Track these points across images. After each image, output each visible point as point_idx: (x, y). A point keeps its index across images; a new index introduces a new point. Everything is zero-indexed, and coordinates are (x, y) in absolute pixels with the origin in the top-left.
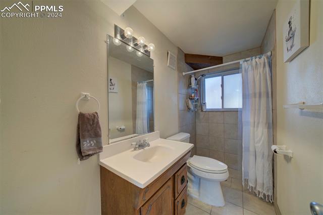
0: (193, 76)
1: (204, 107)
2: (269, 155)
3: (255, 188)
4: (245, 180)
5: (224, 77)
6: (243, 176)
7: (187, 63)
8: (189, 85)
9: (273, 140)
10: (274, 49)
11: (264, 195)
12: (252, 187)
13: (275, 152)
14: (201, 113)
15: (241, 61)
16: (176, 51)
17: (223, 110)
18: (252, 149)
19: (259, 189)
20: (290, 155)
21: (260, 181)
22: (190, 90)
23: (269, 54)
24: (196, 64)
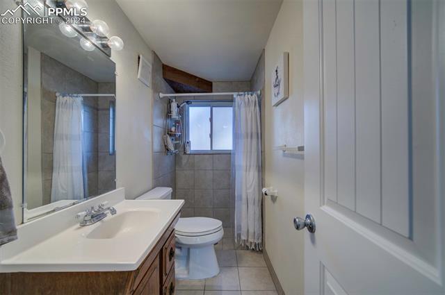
0: (174, 100)
1: (187, 148)
2: (259, 200)
3: (248, 240)
4: (238, 235)
5: (214, 108)
6: (236, 230)
7: (165, 80)
8: (168, 114)
9: (262, 183)
10: (263, 89)
11: (255, 246)
12: (244, 240)
13: (266, 194)
14: (184, 157)
15: (235, 94)
16: (150, 57)
17: (212, 152)
18: (244, 197)
19: (251, 240)
20: (276, 195)
21: (251, 231)
22: (169, 121)
23: (259, 92)
24: (179, 84)
